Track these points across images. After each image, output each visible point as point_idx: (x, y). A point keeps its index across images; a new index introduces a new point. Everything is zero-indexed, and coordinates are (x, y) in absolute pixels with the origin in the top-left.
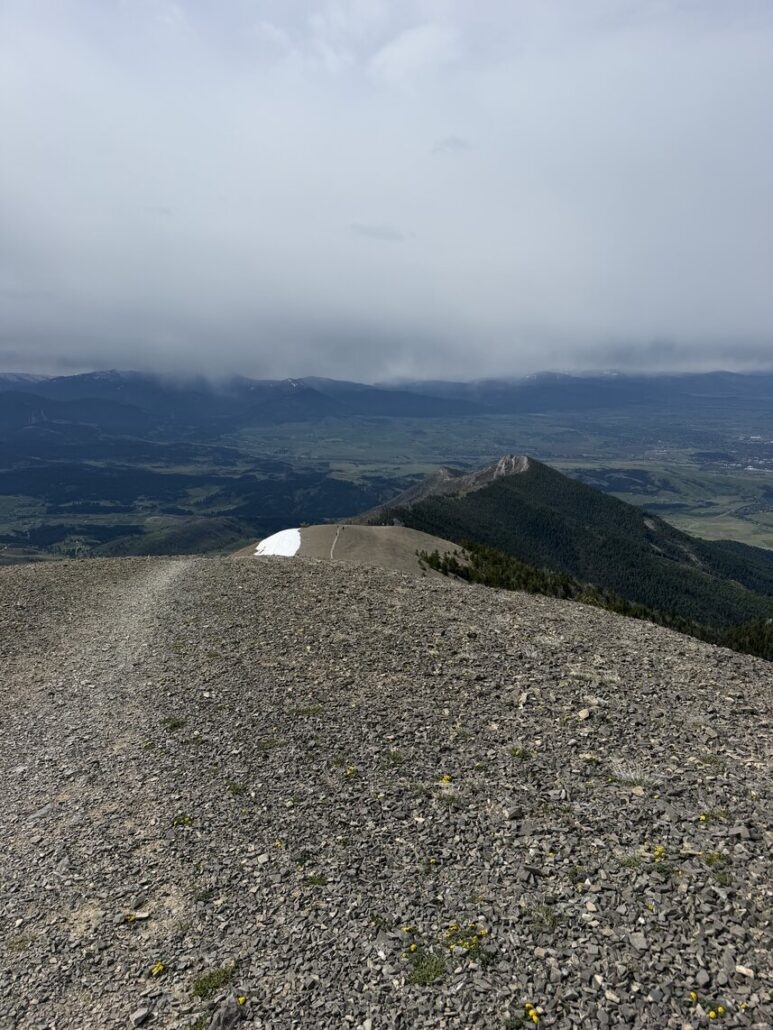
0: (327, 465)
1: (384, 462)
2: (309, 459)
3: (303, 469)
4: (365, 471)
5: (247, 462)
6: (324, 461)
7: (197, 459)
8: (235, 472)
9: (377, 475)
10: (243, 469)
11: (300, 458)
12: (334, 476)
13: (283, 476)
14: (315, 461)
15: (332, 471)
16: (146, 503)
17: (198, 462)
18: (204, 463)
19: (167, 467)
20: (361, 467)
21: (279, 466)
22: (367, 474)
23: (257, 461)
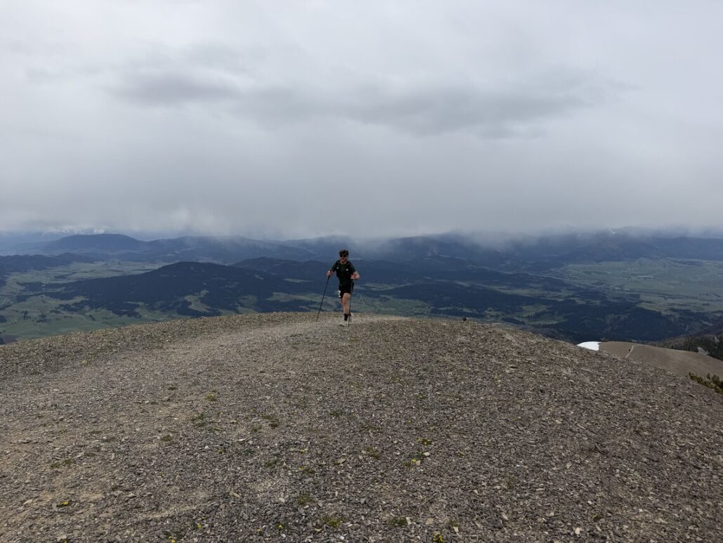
0: (638, 296)
1: (693, 298)
2: (622, 290)
3: (615, 298)
4: (673, 304)
5: (570, 290)
6: (636, 293)
7: (530, 285)
8: (559, 297)
9: (685, 308)
10: (567, 295)
11: (614, 290)
12: (644, 306)
13: (598, 302)
14: (627, 293)
15: (642, 302)
16: (493, 313)
17: (533, 287)
18: (536, 288)
19: (509, 289)
20: (671, 301)
21: (595, 295)
22: (676, 307)
23: (579, 289)
